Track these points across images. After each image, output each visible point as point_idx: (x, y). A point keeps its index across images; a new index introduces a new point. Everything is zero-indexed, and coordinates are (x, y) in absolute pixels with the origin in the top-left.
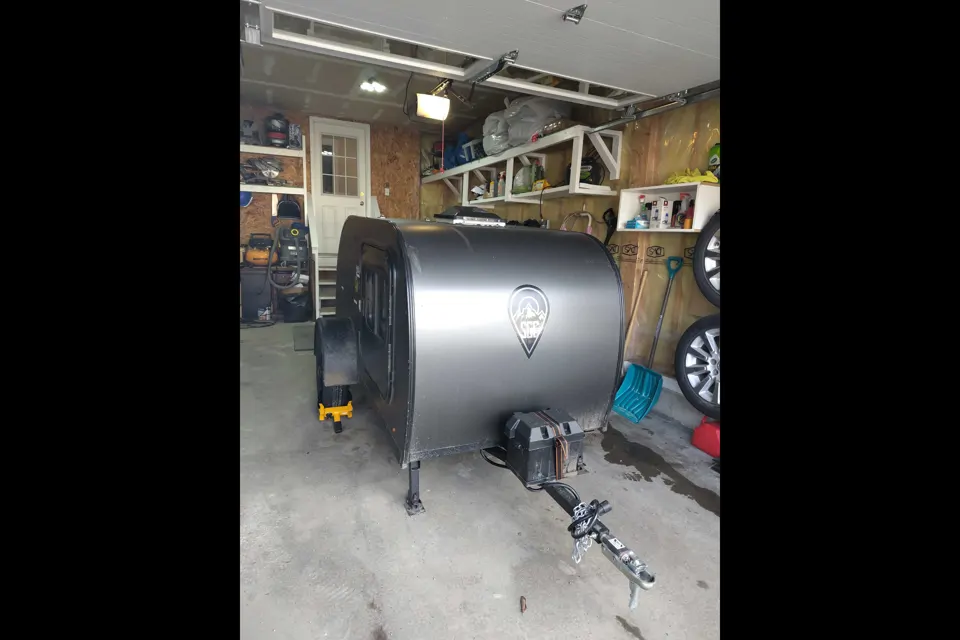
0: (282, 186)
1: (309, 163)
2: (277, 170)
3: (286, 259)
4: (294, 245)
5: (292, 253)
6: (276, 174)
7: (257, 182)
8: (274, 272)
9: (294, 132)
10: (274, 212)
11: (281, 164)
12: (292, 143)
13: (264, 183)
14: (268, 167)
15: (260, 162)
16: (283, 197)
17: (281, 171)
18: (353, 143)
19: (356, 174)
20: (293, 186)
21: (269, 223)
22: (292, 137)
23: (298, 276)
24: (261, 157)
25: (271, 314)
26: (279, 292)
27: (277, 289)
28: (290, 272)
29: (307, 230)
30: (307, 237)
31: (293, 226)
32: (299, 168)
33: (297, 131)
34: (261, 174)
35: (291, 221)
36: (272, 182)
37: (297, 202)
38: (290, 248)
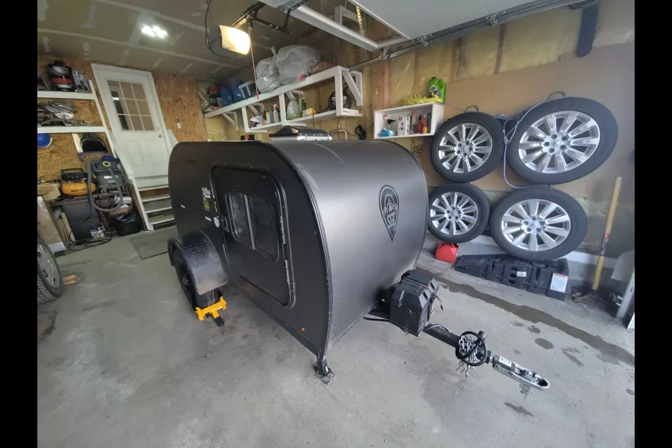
0: (80, 125)
1: (102, 105)
2: (71, 112)
3: (104, 187)
4: (109, 174)
5: (109, 182)
6: (71, 116)
7: (53, 124)
8: (96, 199)
9: (78, 78)
10: (79, 149)
11: (73, 107)
12: (80, 87)
13: (61, 124)
14: (61, 109)
15: (51, 106)
16: (84, 136)
17: (75, 112)
18: (139, 88)
19: (149, 113)
20: (91, 125)
21: (77, 159)
22: (77, 83)
23: (122, 199)
24: (51, 101)
25: (104, 232)
26: (106, 214)
27: (103, 212)
28: (113, 197)
29: (118, 161)
30: (118, 166)
31: (103, 159)
32: (94, 109)
33: (82, 77)
34: (54, 116)
35: (99, 155)
36: (70, 123)
37: (99, 139)
38: (106, 177)
